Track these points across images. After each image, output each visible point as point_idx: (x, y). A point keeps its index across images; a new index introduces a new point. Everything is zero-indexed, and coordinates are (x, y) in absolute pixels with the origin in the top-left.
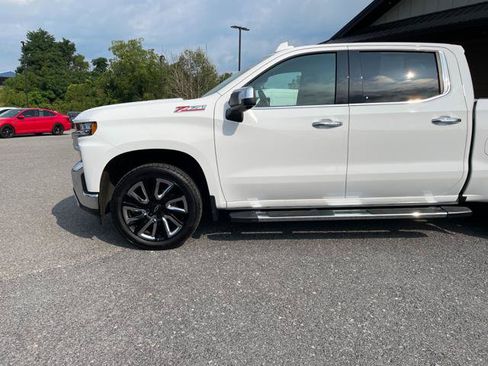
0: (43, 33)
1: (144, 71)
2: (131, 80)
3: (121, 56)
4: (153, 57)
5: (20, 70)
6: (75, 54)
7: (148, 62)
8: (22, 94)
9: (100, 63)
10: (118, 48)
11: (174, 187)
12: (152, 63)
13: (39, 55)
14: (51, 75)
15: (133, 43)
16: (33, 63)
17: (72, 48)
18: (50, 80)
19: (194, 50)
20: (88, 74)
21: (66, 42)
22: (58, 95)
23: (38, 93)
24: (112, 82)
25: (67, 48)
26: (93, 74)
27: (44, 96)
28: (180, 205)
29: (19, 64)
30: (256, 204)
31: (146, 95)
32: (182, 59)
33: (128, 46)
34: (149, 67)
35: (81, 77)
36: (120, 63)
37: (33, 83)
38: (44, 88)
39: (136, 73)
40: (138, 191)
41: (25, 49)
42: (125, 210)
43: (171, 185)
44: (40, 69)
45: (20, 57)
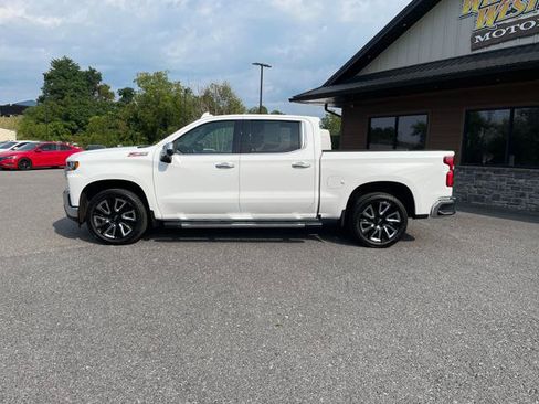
0: (68, 61)
1: (169, 104)
2: (155, 113)
3: (146, 89)
4: (179, 90)
5: (41, 99)
6: (101, 83)
7: (174, 95)
8: (42, 125)
9: (127, 93)
10: (143, 80)
11: (127, 204)
12: (178, 95)
13: (63, 83)
14: (75, 104)
15: (159, 75)
16: (55, 92)
17: (99, 77)
18: (73, 110)
19: (220, 84)
20: (113, 104)
21: (93, 71)
22: (80, 127)
23: (60, 124)
24: (135, 115)
25: (92, 77)
26: (118, 105)
27: (66, 127)
28: (131, 216)
29: (41, 93)
30: (183, 217)
31: (170, 128)
32: (207, 92)
33: (154, 78)
34: (175, 100)
35: (105, 108)
36: (144, 95)
37: (54, 113)
38: (67, 118)
39: (161, 107)
40: (104, 206)
41: (48, 78)
42: (95, 218)
43: (125, 203)
44: (62, 99)
45: (42, 86)
